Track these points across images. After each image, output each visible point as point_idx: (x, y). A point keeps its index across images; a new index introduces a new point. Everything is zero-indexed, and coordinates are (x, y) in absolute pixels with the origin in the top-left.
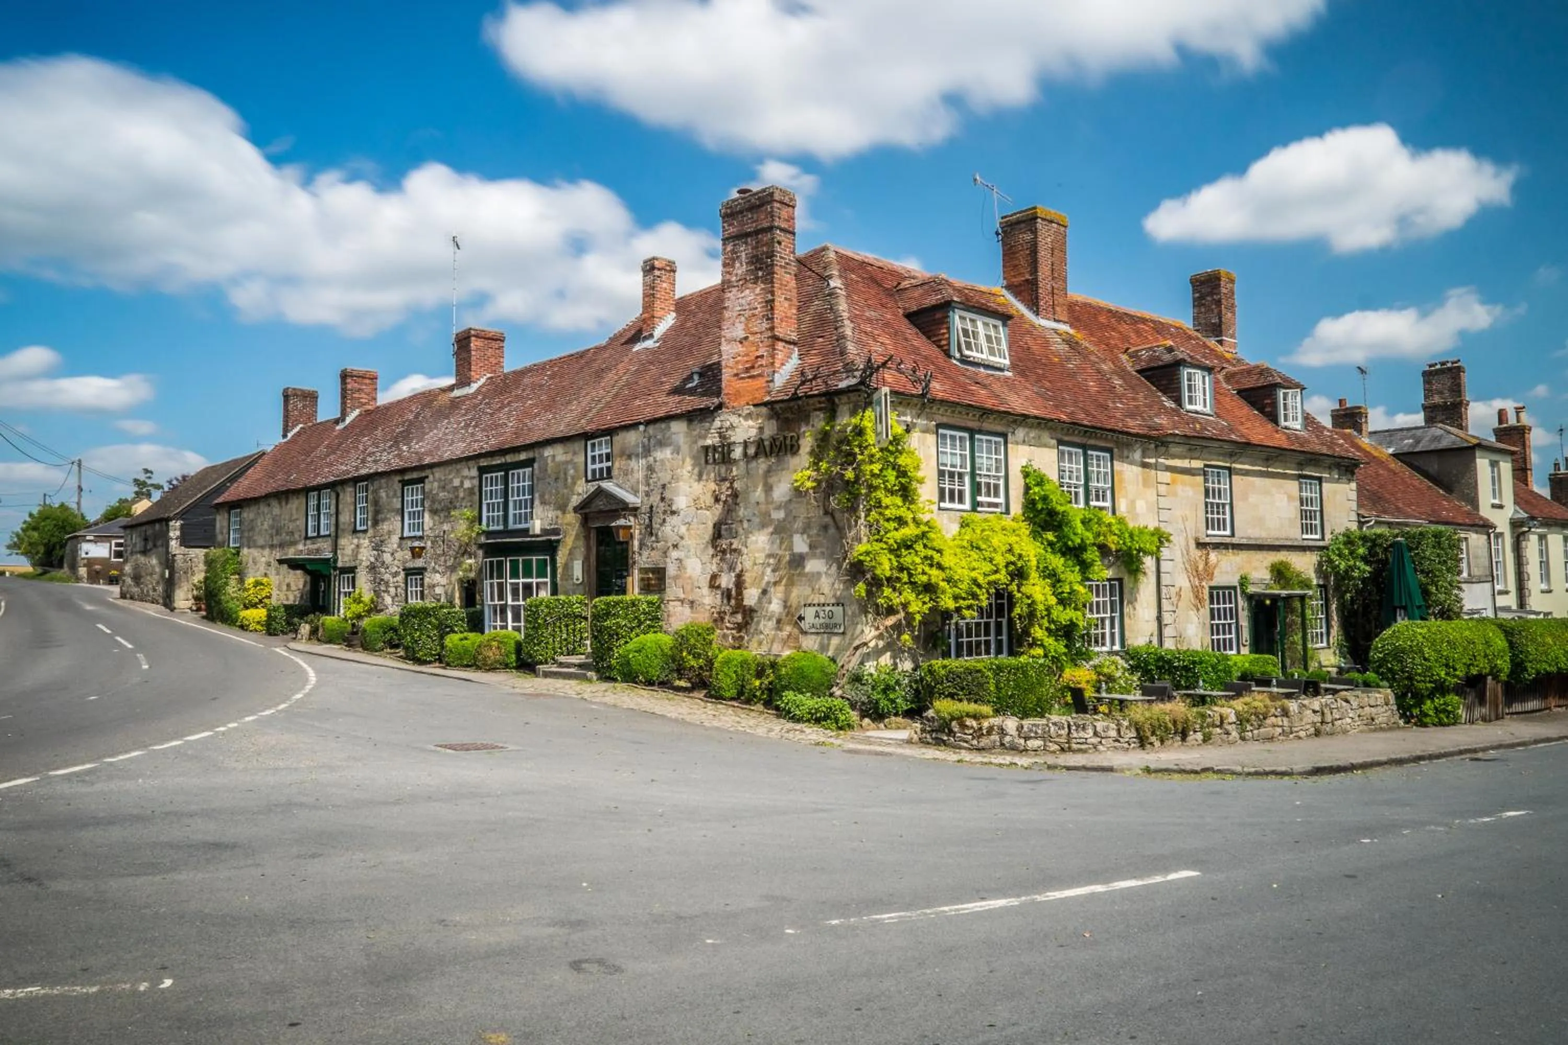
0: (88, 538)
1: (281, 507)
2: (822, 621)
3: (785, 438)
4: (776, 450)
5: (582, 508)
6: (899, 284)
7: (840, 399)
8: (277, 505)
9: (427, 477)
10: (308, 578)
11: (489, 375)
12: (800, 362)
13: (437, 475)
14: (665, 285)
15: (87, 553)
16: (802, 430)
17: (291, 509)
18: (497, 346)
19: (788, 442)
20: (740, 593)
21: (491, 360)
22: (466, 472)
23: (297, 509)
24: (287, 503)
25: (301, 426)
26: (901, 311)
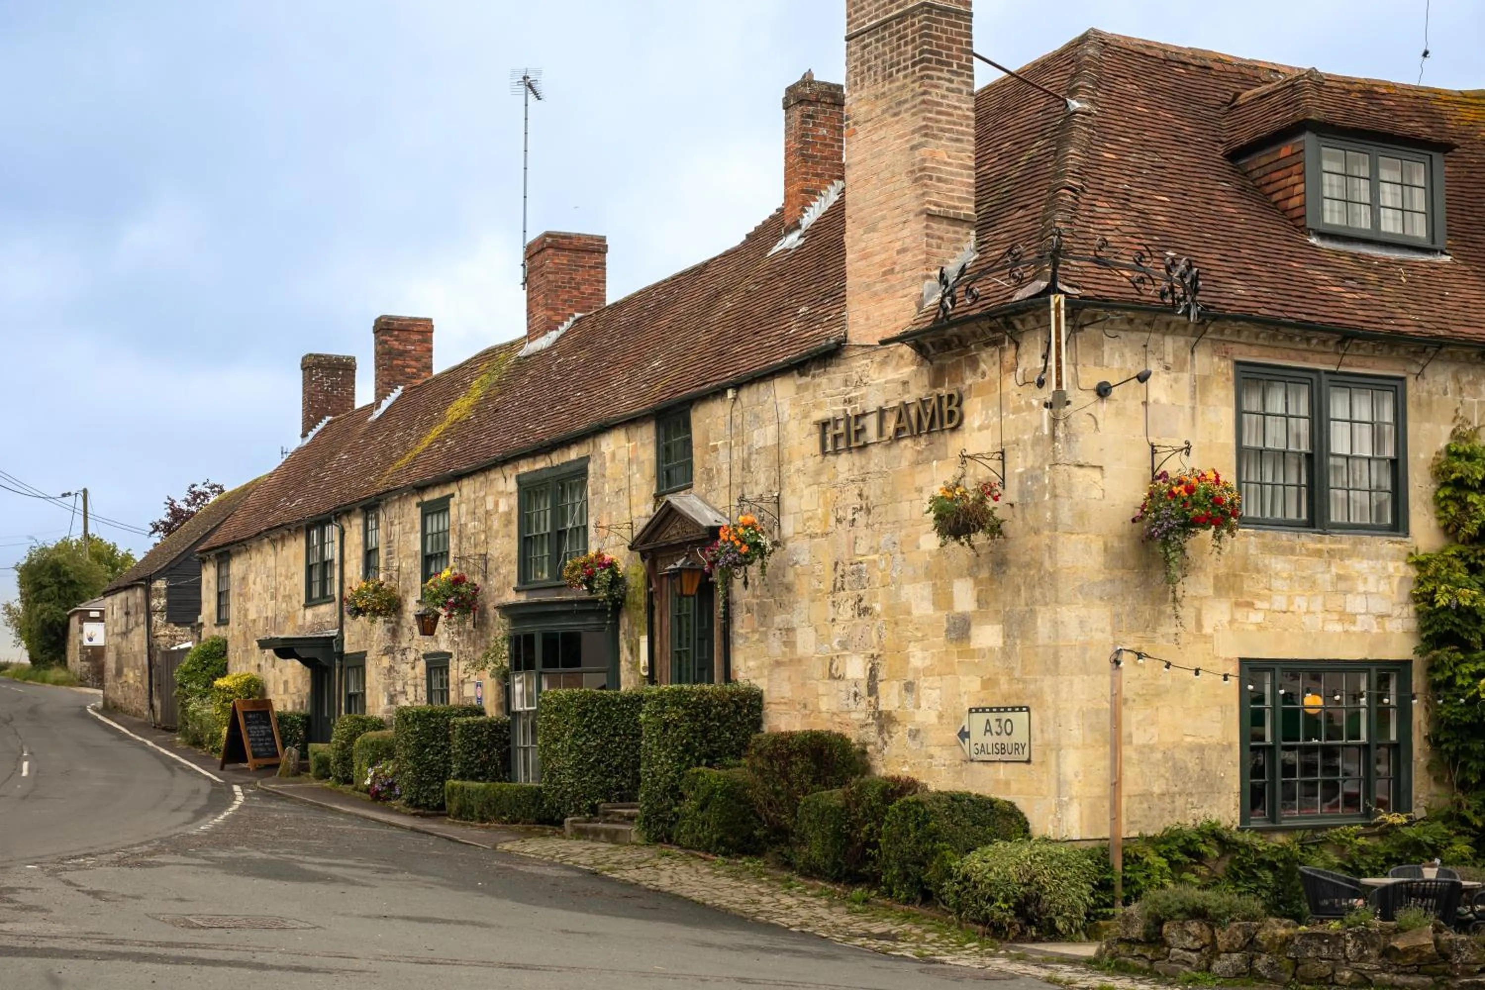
0: (92, 614)
1: (276, 554)
2: (995, 739)
3: (940, 398)
4: (926, 424)
5: (644, 542)
6: (1237, 95)
7: (1023, 321)
8: (271, 552)
9: (452, 495)
10: (308, 672)
11: (578, 315)
12: (977, 256)
13: (465, 491)
14: (823, 131)
15: (91, 639)
16: (969, 382)
17: (287, 557)
18: (592, 263)
19: (945, 408)
20: (872, 690)
21: (583, 288)
22: (500, 485)
23: (295, 557)
24: (283, 545)
25: (329, 418)
26: (1221, 148)
